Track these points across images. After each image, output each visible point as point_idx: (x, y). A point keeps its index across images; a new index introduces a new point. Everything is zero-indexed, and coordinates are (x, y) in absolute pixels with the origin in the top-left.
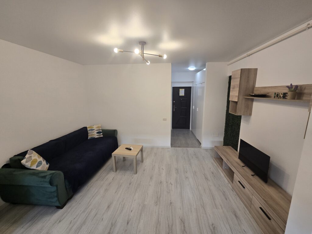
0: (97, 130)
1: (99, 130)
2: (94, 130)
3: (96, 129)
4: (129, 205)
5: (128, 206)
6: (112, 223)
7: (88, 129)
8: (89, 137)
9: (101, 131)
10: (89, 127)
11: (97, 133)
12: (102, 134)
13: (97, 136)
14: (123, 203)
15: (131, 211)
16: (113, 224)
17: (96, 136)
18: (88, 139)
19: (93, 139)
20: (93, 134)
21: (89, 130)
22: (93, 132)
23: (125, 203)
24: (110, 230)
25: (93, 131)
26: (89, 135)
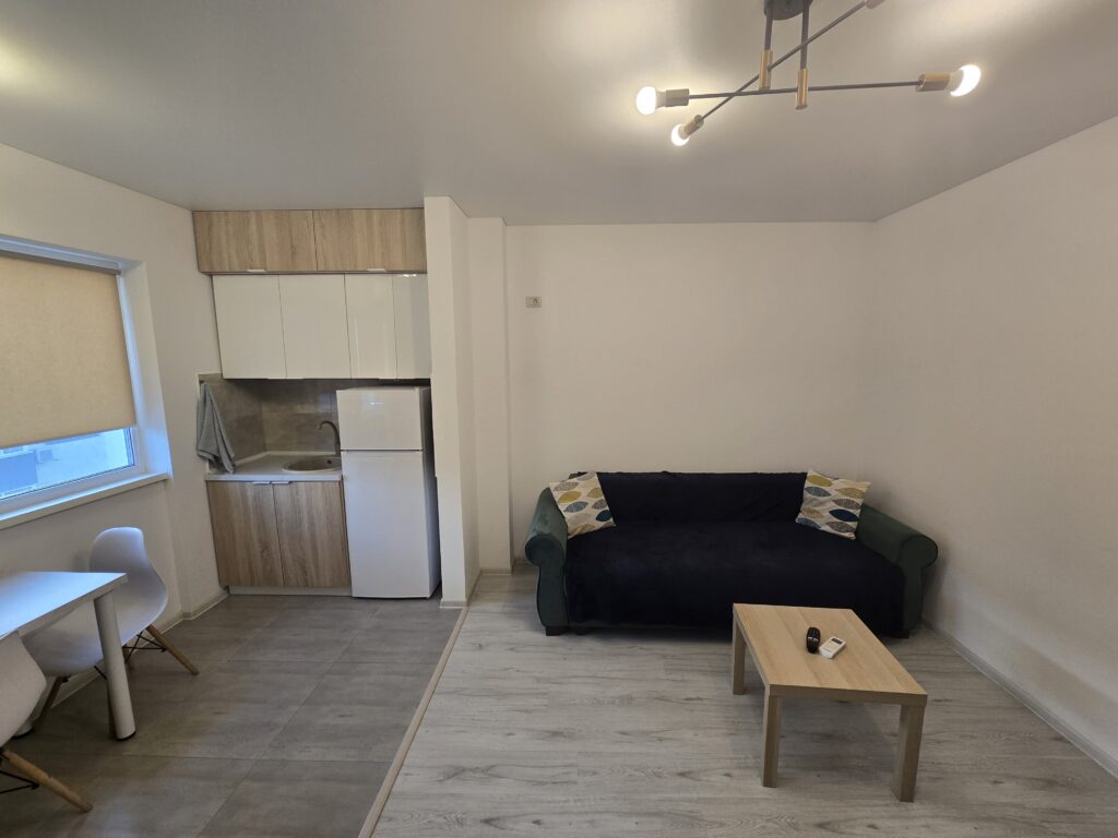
0: (838, 502)
1: (848, 503)
2: (826, 494)
3: (834, 494)
4: (567, 801)
5: (564, 799)
6: (493, 766)
7: (808, 484)
8: (800, 516)
9: (857, 512)
10: (814, 479)
11: (834, 513)
12: (853, 524)
13: (828, 524)
14: (574, 777)
15: (537, 822)
16: (490, 772)
17: (824, 522)
18: (797, 521)
19: (811, 531)
20: (816, 509)
21: (809, 489)
22: (822, 503)
23: (575, 783)
24: (471, 770)
25: (822, 499)
26: (803, 506)
